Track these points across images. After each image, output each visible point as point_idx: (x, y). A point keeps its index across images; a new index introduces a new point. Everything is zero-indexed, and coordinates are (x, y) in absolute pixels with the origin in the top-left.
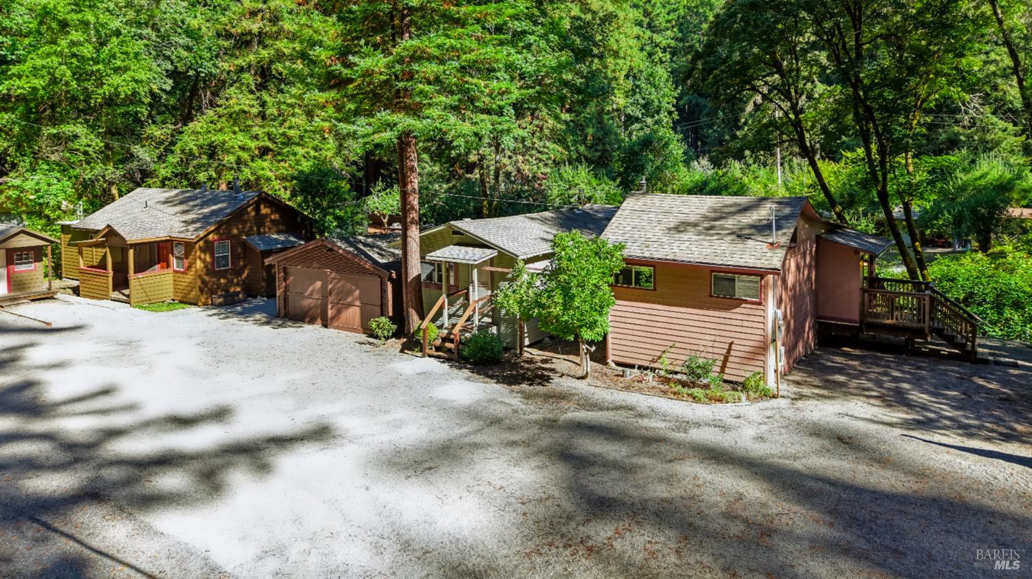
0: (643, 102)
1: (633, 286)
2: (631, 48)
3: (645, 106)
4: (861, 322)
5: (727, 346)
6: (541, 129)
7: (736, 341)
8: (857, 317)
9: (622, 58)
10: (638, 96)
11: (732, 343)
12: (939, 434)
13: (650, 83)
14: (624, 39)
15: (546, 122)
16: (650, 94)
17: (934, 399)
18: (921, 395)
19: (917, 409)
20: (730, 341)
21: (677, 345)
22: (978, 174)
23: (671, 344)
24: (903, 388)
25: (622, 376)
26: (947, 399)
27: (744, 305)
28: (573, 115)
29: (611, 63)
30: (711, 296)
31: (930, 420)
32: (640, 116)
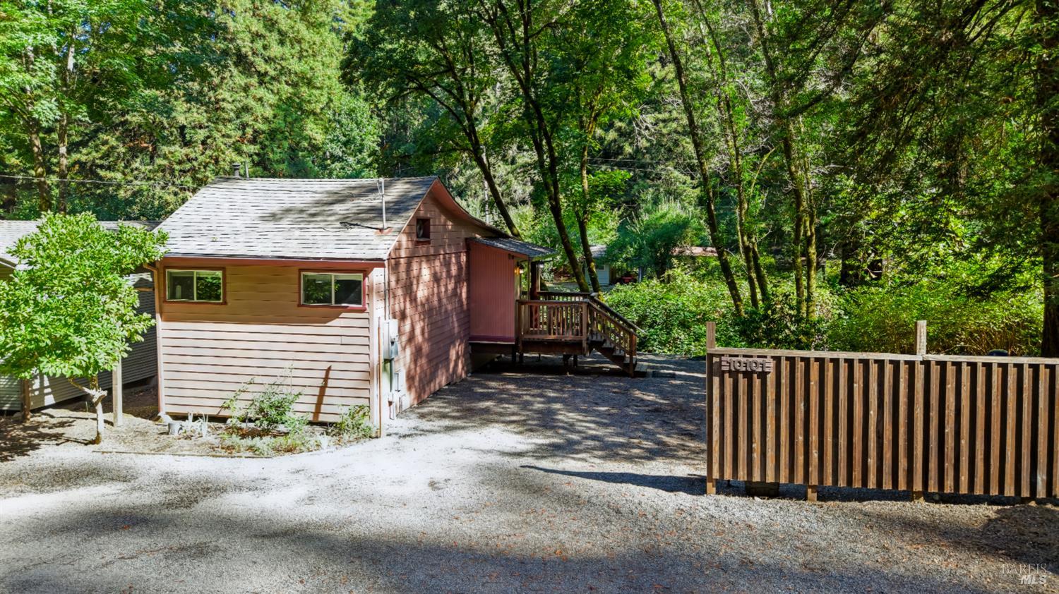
0: (344, 139)
1: (195, 300)
2: (329, 78)
3: (346, 144)
4: (517, 340)
5: (323, 374)
6: (217, 161)
7: (334, 366)
8: (512, 334)
9: (318, 88)
10: (338, 132)
11: (329, 369)
12: (574, 458)
13: (352, 119)
14: (321, 67)
15: (223, 153)
16: (352, 130)
17: (581, 418)
18: (571, 414)
19: (561, 431)
20: (326, 366)
21: (258, 380)
22: (659, 214)
23: (248, 379)
24: (555, 409)
25: (167, 433)
26: (598, 416)
27: (343, 315)
28: (258, 147)
29: (305, 92)
30: (299, 305)
31: (571, 443)
32: (341, 154)
